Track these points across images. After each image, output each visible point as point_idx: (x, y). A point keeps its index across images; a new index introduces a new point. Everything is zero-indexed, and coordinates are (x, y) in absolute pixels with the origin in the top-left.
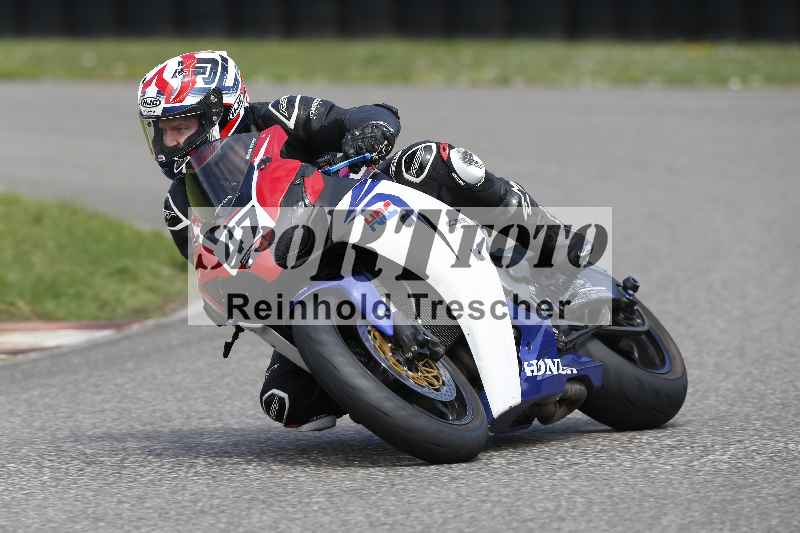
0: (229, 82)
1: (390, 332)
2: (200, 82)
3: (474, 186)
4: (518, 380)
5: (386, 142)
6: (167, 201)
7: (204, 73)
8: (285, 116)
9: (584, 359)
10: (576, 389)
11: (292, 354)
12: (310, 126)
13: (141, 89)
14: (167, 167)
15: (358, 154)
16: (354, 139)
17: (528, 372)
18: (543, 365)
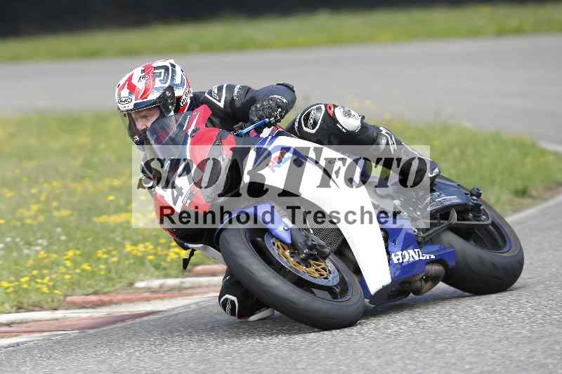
0: (178, 81)
1: (289, 241)
3: (353, 132)
4: (387, 267)
5: (279, 109)
8: (216, 99)
10: (435, 269)
12: (234, 105)
13: (117, 92)
14: (141, 144)
15: (260, 120)
16: (257, 110)
17: (395, 260)
18: (406, 254)
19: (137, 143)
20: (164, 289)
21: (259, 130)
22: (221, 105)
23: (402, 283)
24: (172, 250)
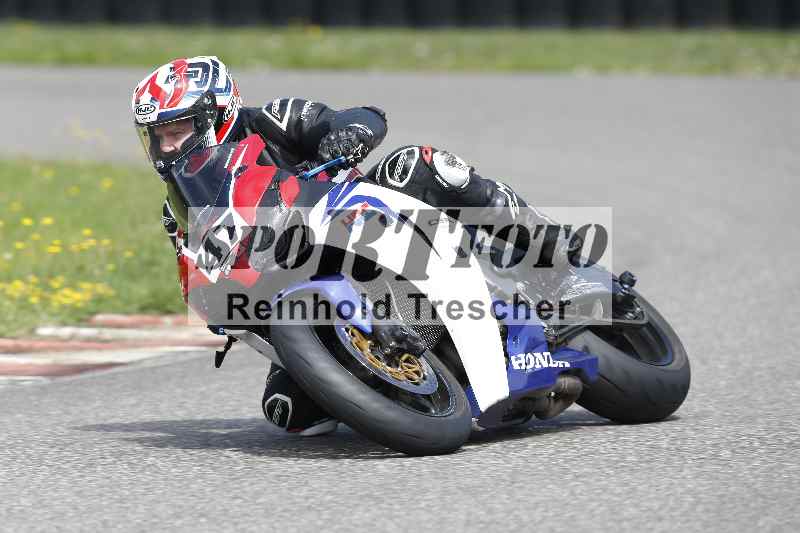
0: (221, 84)
1: (369, 330)
2: (192, 85)
3: (458, 187)
4: (505, 373)
5: (361, 144)
6: (165, 208)
7: (196, 76)
8: (277, 118)
12: (302, 129)
13: (134, 98)
14: (166, 173)
16: (330, 143)
17: (516, 365)
18: (532, 359)
19: (161, 171)
21: (332, 172)
22: (283, 126)
23: (524, 399)
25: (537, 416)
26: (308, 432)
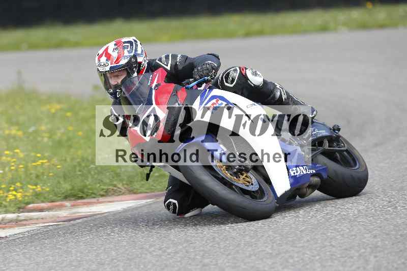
0: (139, 51)
3: (258, 86)
5: (214, 71)
7: (128, 48)
8: (165, 64)
9: (318, 165)
10: (316, 180)
11: (179, 176)
12: (177, 68)
13: (97, 58)
14: (114, 95)
15: (201, 78)
16: (198, 71)
17: (292, 174)
18: (299, 170)
19: (111, 94)
20: (5, 221)
21: (199, 85)
22: (168, 68)
24: (10, 193)
25: (300, 197)
26: (187, 215)
